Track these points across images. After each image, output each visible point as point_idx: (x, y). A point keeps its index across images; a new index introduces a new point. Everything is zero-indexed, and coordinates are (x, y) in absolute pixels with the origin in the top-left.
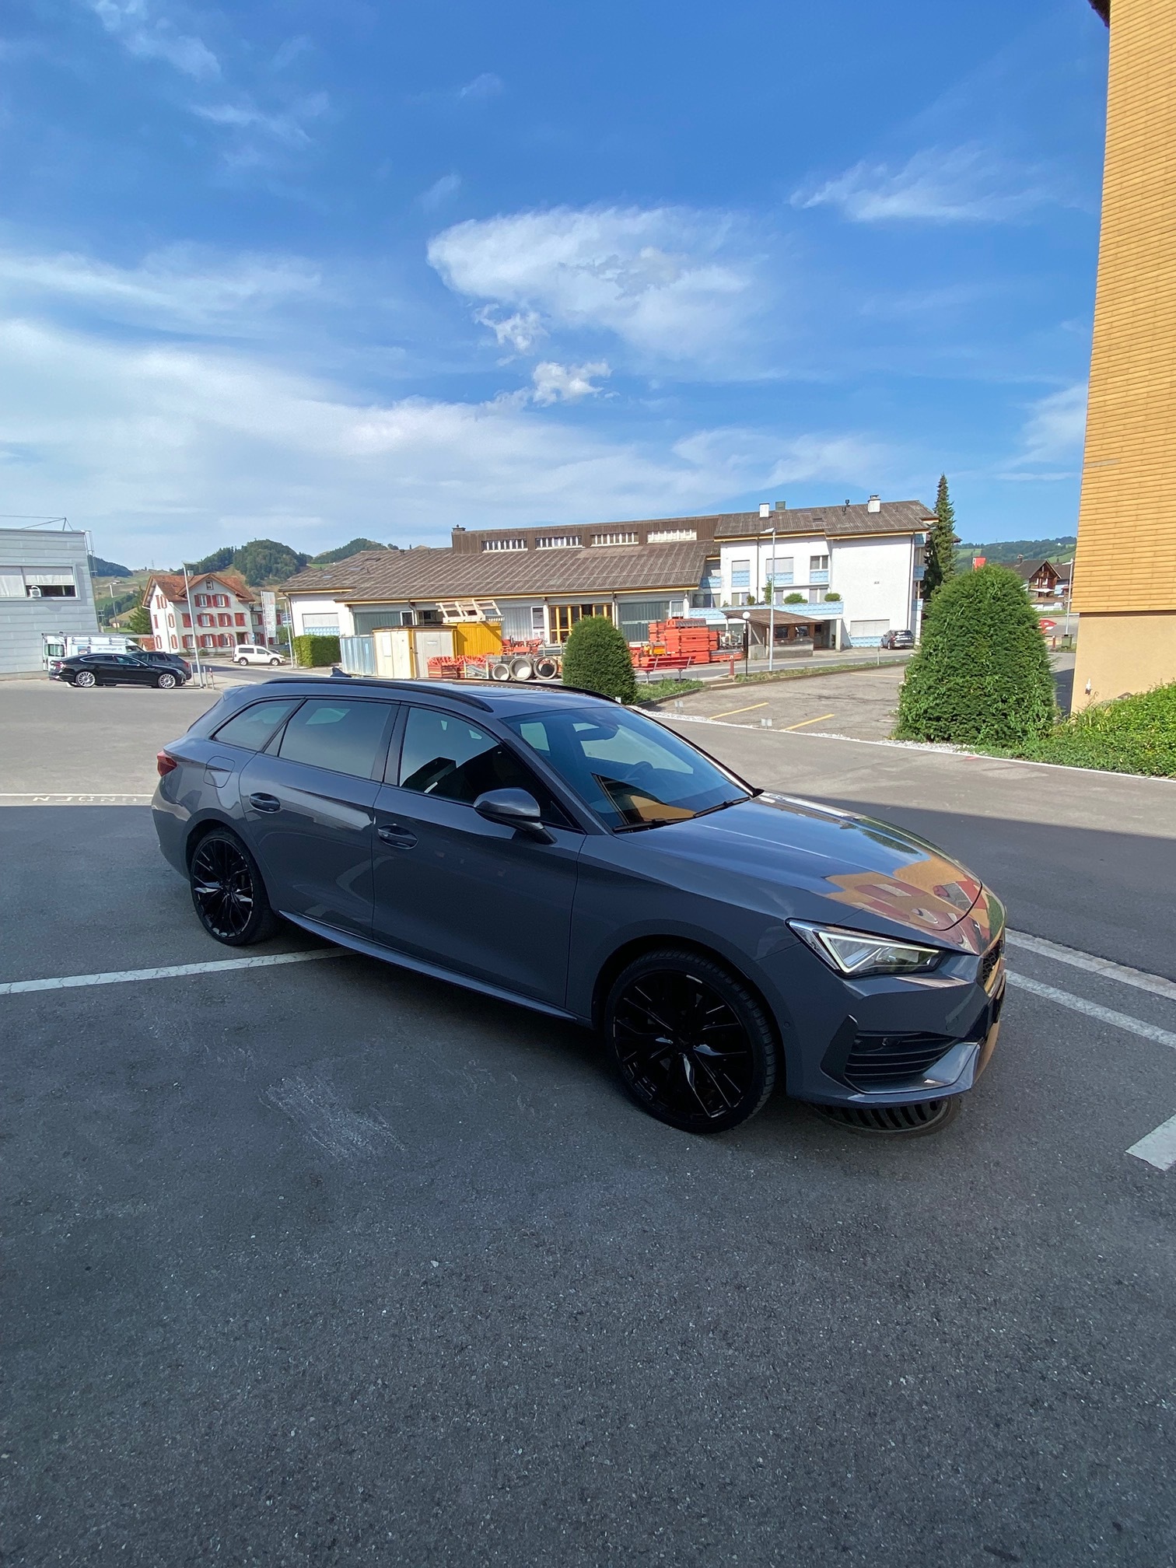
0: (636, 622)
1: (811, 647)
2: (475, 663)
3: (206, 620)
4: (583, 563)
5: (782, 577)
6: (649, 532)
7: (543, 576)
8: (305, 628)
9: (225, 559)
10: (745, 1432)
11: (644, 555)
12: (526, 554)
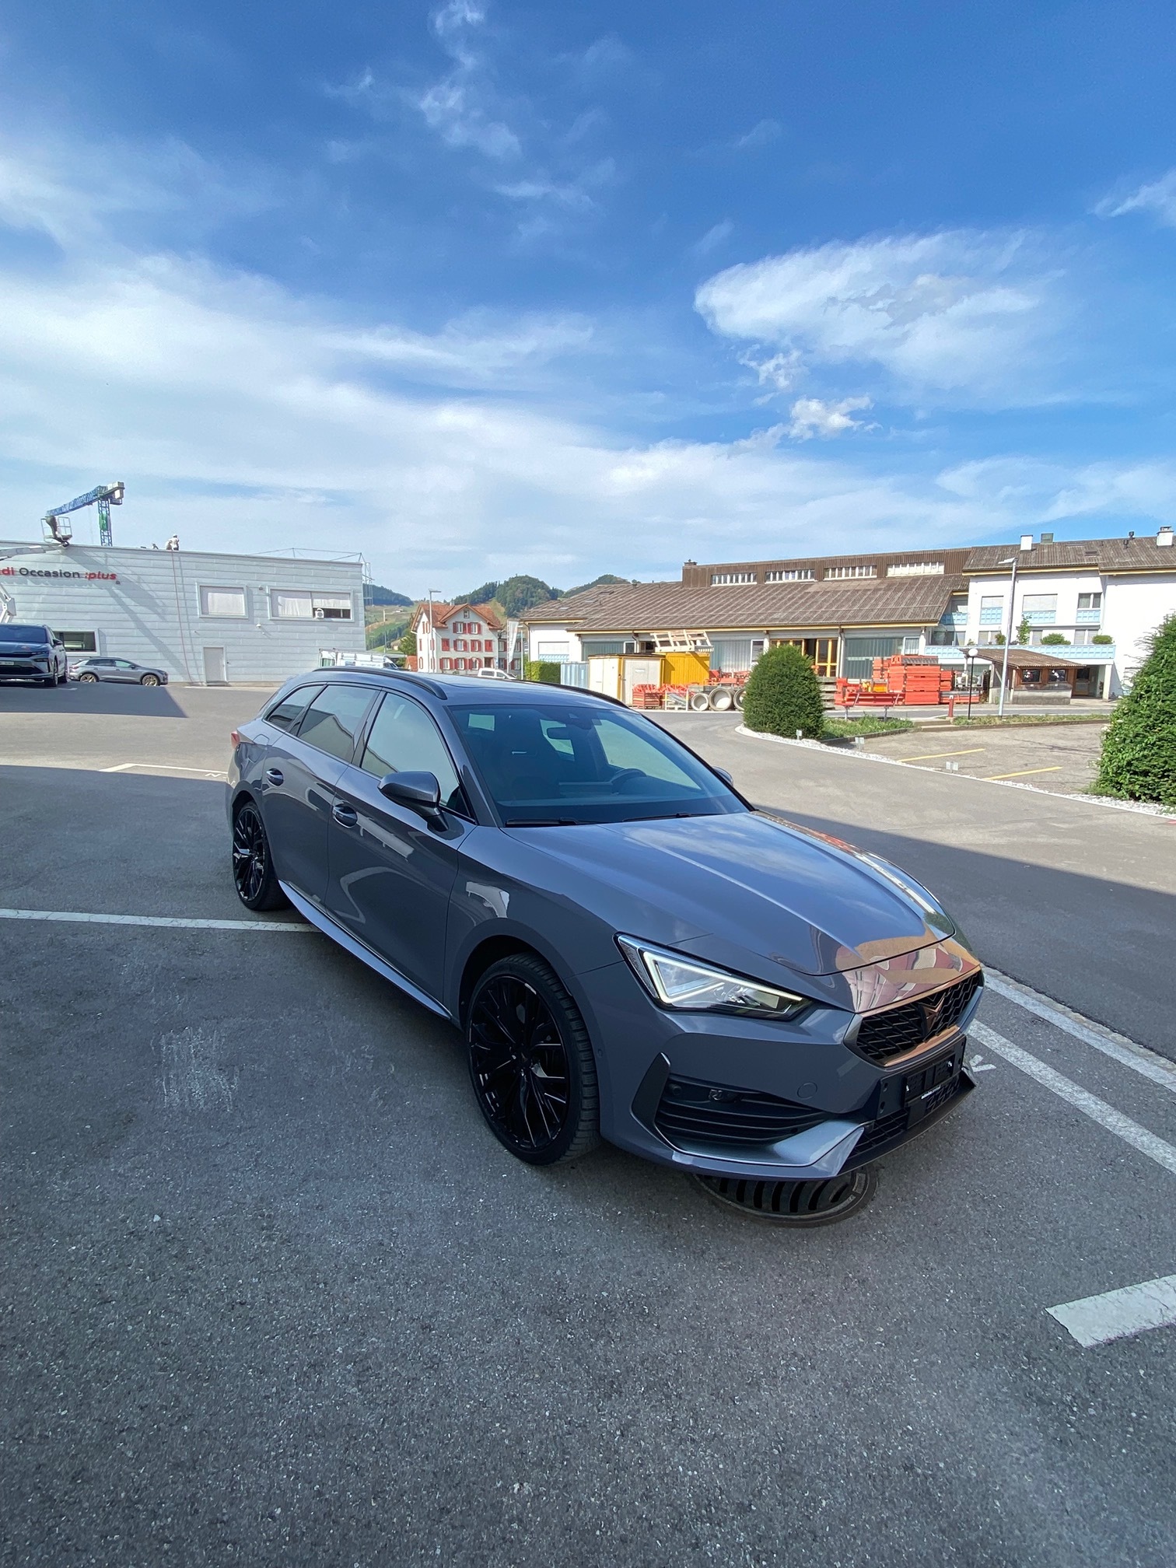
0: (864, 658)
1: (1069, 694)
2: (677, 691)
3: (460, 645)
4: (813, 596)
5: (1041, 615)
6: (889, 565)
7: (767, 610)
8: (539, 655)
9: (489, 592)
10: (289, 1477)
11: (880, 589)
12: (754, 587)
